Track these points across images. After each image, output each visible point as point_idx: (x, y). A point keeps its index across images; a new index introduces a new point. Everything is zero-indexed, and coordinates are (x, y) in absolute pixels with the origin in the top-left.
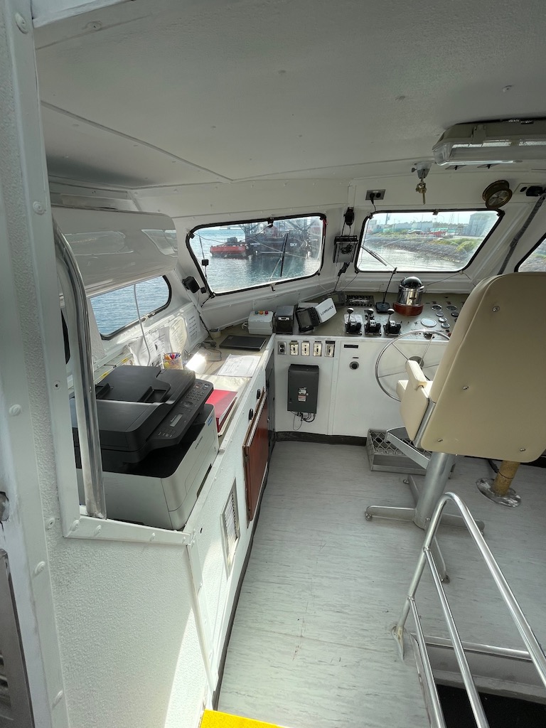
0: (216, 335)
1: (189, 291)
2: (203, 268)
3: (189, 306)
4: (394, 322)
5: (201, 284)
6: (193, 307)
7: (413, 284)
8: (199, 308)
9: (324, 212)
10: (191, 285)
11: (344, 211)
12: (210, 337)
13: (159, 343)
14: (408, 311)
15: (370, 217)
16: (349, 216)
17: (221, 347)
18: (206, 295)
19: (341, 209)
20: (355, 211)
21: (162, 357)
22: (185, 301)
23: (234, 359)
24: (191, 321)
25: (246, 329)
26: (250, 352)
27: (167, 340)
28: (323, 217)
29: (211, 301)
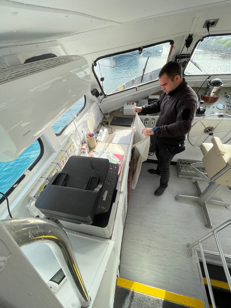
0: (107, 116)
1: (94, 96)
2: (101, 82)
3: (94, 104)
4: (202, 108)
5: (100, 91)
6: (97, 104)
7: (217, 83)
8: (99, 104)
9: (173, 39)
10: (96, 93)
11: (186, 38)
12: (104, 118)
13: (83, 129)
14: (210, 99)
15: (202, 40)
16: (189, 41)
17: (111, 124)
18: (103, 96)
19: (184, 36)
20: (193, 37)
21: (85, 136)
22: (92, 102)
23: (119, 132)
24: (96, 112)
25: (122, 112)
26: (126, 127)
27: (87, 127)
28: (172, 42)
29: (105, 99)
